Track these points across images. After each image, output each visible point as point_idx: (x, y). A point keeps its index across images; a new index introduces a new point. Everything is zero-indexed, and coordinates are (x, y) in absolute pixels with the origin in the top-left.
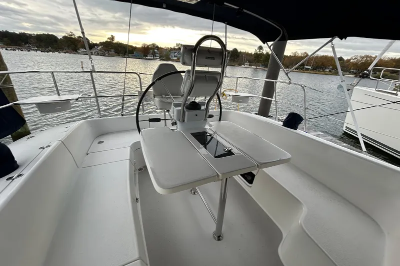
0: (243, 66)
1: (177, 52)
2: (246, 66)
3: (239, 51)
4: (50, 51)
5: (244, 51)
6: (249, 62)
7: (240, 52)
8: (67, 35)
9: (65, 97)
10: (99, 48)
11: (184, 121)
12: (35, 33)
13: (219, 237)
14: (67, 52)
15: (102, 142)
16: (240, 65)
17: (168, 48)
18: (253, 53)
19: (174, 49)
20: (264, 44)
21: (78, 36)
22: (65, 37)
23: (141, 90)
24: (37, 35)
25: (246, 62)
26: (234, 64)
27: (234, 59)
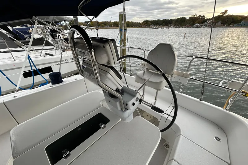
10: (209, 22)
21: (199, 15)
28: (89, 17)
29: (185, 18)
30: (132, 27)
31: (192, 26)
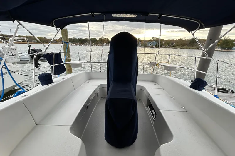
0: (200, 49)
1: (152, 42)
7: (199, 39)
8: (100, 38)
14: (99, 45)
15: (89, 82)
17: (147, 40)
19: (151, 40)
20: (190, 32)
22: (100, 39)
26: (192, 48)
27: (193, 44)
28: (57, 28)
29: (96, 39)
30: (46, 43)
31: (103, 45)
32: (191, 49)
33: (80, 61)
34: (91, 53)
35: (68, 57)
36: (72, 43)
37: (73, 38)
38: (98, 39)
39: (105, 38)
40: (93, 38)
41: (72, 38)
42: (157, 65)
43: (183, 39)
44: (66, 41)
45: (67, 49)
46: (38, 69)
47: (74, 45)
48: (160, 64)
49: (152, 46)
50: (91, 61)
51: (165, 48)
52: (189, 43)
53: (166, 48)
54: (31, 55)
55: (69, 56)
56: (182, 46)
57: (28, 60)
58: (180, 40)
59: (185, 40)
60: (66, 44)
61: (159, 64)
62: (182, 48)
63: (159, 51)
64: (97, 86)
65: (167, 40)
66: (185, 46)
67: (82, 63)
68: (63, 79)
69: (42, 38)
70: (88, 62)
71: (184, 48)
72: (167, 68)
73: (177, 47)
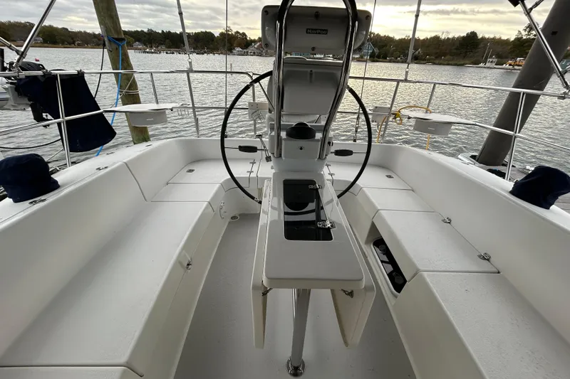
0: (482, 65)
2: (488, 65)
3: (480, 36)
4: (205, 53)
5: (492, 36)
6: (499, 56)
7: (483, 39)
8: (224, 31)
9: (162, 106)
10: (256, 46)
11: (280, 156)
12: (194, 32)
13: (296, 369)
14: (222, 53)
15: (193, 171)
16: (476, 63)
18: (512, 39)
21: (235, 31)
22: (222, 34)
23: (254, 100)
24: (195, 33)
25: (491, 57)
26: (463, 63)
27: (466, 52)
31: (231, 52)
32: (458, 65)
33: (157, 103)
34: (191, 75)
35: (129, 89)
36: (145, 45)
37: (146, 30)
38: (217, 33)
39: (237, 32)
40: (204, 30)
41: (142, 31)
42: (396, 115)
43: (443, 38)
44: (116, 37)
45: (121, 61)
46: (45, 126)
47: (152, 53)
48: (405, 112)
49: (362, 57)
50: (193, 104)
51: (394, 62)
52: (456, 49)
53: (398, 62)
54: (11, 83)
55: (134, 85)
56: (436, 58)
57: (7, 100)
58: (436, 39)
59: (448, 38)
60: (114, 46)
61: (399, 112)
62: (437, 62)
63: (407, 72)
64: (218, 185)
65: (402, 39)
66: (447, 58)
67: (167, 111)
68: (99, 169)
69: (56, 29)
70: (183, 107)
71: (441, 62)
72: (423, 125)
73: (424, 60)
